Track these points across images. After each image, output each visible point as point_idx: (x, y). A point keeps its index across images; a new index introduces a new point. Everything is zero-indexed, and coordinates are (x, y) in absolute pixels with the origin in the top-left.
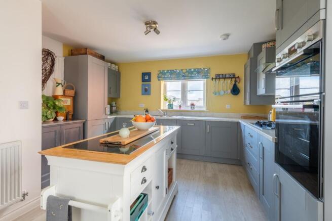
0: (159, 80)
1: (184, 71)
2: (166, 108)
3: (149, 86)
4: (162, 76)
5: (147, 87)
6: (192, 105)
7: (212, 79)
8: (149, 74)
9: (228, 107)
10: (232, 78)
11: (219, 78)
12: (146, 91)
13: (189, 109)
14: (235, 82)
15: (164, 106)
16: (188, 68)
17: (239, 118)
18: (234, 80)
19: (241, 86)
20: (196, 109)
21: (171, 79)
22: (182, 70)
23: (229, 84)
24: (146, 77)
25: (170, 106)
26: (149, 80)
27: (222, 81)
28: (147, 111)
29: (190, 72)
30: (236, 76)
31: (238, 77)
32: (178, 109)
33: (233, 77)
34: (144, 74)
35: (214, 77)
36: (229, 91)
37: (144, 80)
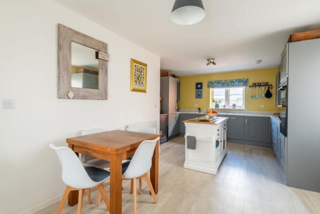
0: (208, 88)
1: (228, 81)
2: (214, 107)
3: (201, 92)
4: (211, 85)
5: (199, 93)
6: (234, 105)
7: (250, 86)
8: (201, 84)
9: (262, 106)
10: (265, 86)
11: (256, 86)
12: (199, 96)
13: (232, 108)
14: (269, 88)
15: (212, 106)
16: (231, 79)
17: (271, 115)
18: (267, 87)
19: (273, 91)
20: (237, 108)
21: (218, 87)
22: (226, 80)
23: (263, 90)
24: (199, 86)
25: (217, 106)
26: (201, 88)
27: (257, 88)
28: (199, 109)
29: (232, 82)
30: (269, 84)
31: (271, 85)
32: (223, 108)
33: (266, 84)
34: (197, 84)
36: (264, 95)
37: (197, 88)
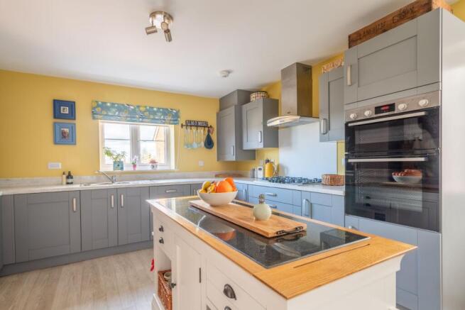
0: (94, 118)
1: (142, 109)
2: (111, 169)
3: (73, 128)
4: (100, 110)
5: (67, 130)
6: (153, 162)
7: (182, 126)
8: (72, 105)
9: (201, 164)
10: (205, 127)
11: (191, 126)
12: (64, 138)
13: (149, 168)
14: (209, 131)
15: (107, 164)
17: (212, 177)
18: (207, 129)
19: (214, 137)
20: (159, 168)
21: (118, 119)
22: (138, 107)
23: (201, 134)
24: (63, 110)
25: (118, 164)
26: (72, 115)
27: (194, 129)
28: (69, 176)
29: (151, 111)
30: (209, 126)
31: (211, 127)
32: (131, 169)
33: (205, 125)
34: (57, 104)
35: (184, 124)
36: (203, 144)
37: (57, 115)
